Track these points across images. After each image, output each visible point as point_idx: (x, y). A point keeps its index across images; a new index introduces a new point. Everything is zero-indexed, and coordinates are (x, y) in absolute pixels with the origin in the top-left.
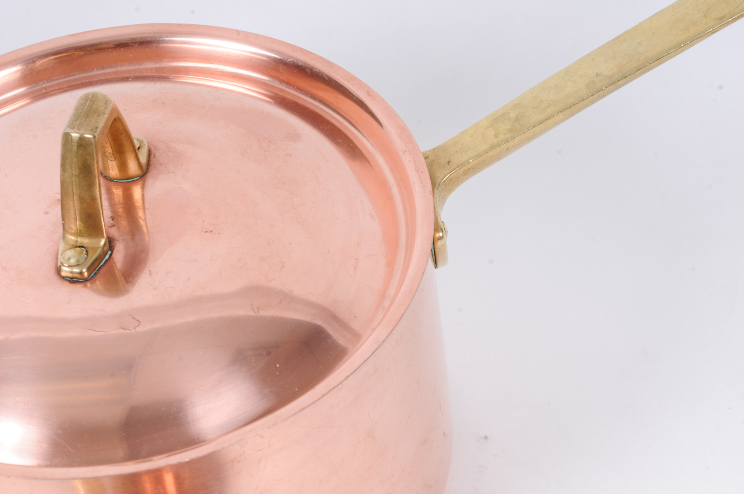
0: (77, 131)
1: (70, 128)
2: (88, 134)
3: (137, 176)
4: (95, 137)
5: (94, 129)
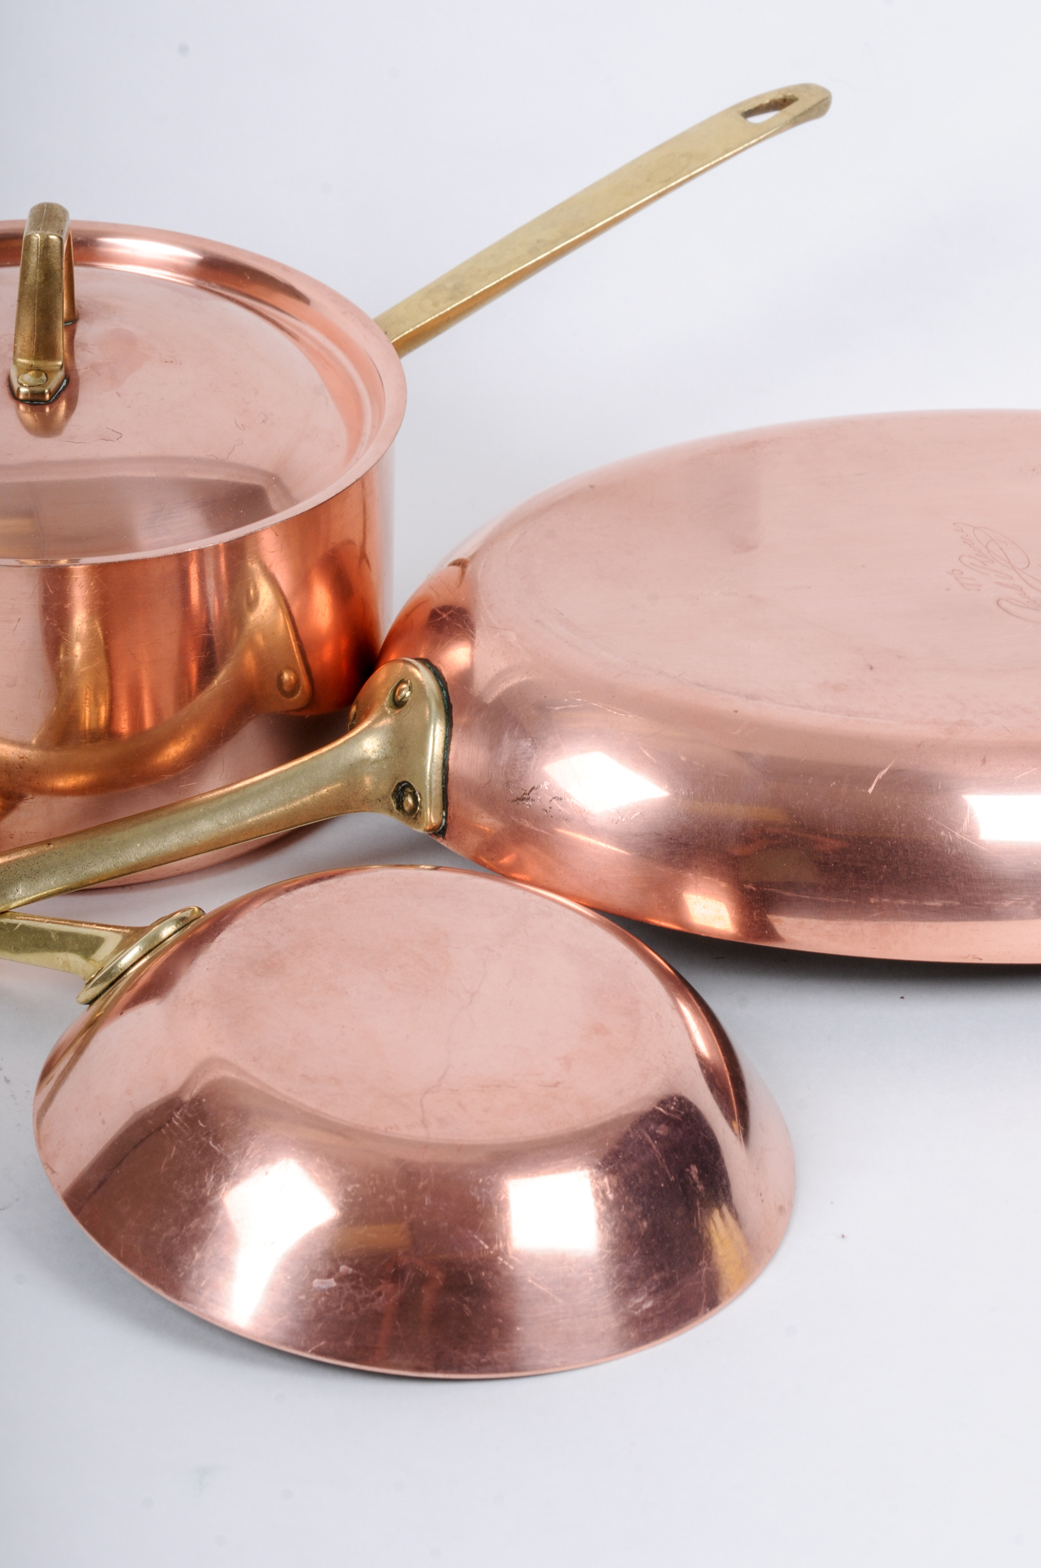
0: (43, 232)
1: (34, 230)
2: (55, 235)
3: (70, 321)
4: (61, 239)
5: (60, 232)
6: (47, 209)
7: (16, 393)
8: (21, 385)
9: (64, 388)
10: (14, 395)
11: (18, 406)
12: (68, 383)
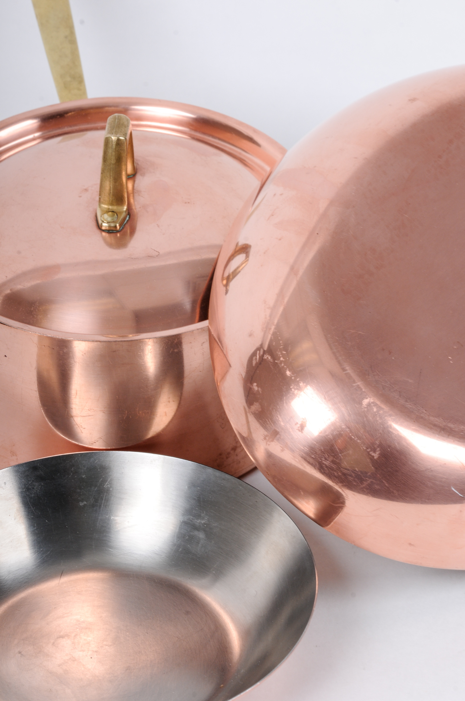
0: (115, 135)
1: (110, 134)
2: (122, 137)
3: (132, 175)
4: (126, 139)
5: (125, 134)
6: (118, 119)
7: (100, 226)
8: (103, 222)
9: (128, 221)
10: (99, 227)
11: (101, 234)
12: (129, 217)
